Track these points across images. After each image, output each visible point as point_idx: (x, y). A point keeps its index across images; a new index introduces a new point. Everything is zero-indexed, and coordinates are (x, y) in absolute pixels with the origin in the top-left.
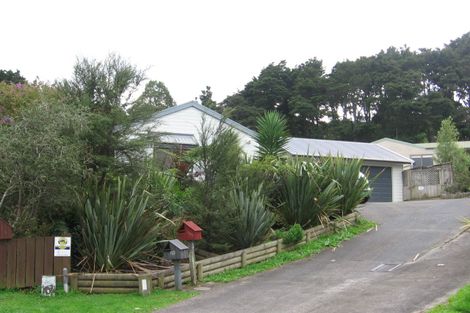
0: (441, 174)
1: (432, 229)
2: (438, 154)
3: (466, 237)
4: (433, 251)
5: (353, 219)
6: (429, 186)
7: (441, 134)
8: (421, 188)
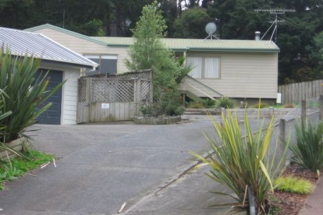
0: (137, 86)
1: (137, 167)
2: (134, 56)
3: (188, 181)
4: (145, 199)
5: (19, 148)
6: (117, 104)
7: (141, 27)
8: (105, 106)
